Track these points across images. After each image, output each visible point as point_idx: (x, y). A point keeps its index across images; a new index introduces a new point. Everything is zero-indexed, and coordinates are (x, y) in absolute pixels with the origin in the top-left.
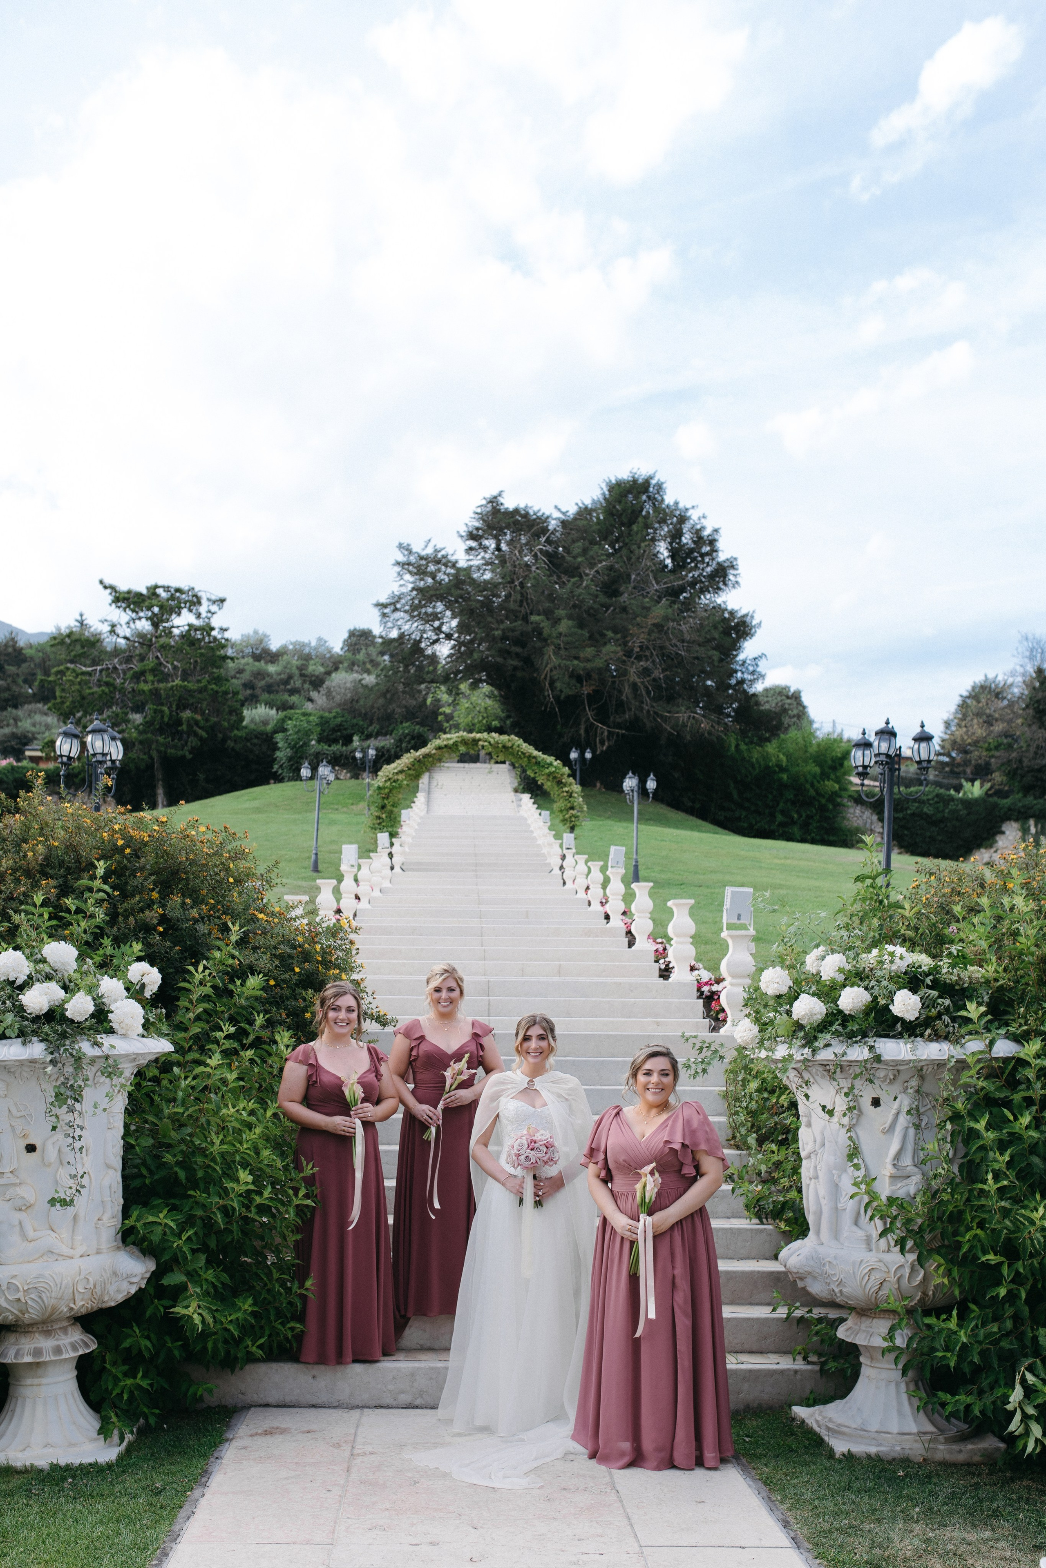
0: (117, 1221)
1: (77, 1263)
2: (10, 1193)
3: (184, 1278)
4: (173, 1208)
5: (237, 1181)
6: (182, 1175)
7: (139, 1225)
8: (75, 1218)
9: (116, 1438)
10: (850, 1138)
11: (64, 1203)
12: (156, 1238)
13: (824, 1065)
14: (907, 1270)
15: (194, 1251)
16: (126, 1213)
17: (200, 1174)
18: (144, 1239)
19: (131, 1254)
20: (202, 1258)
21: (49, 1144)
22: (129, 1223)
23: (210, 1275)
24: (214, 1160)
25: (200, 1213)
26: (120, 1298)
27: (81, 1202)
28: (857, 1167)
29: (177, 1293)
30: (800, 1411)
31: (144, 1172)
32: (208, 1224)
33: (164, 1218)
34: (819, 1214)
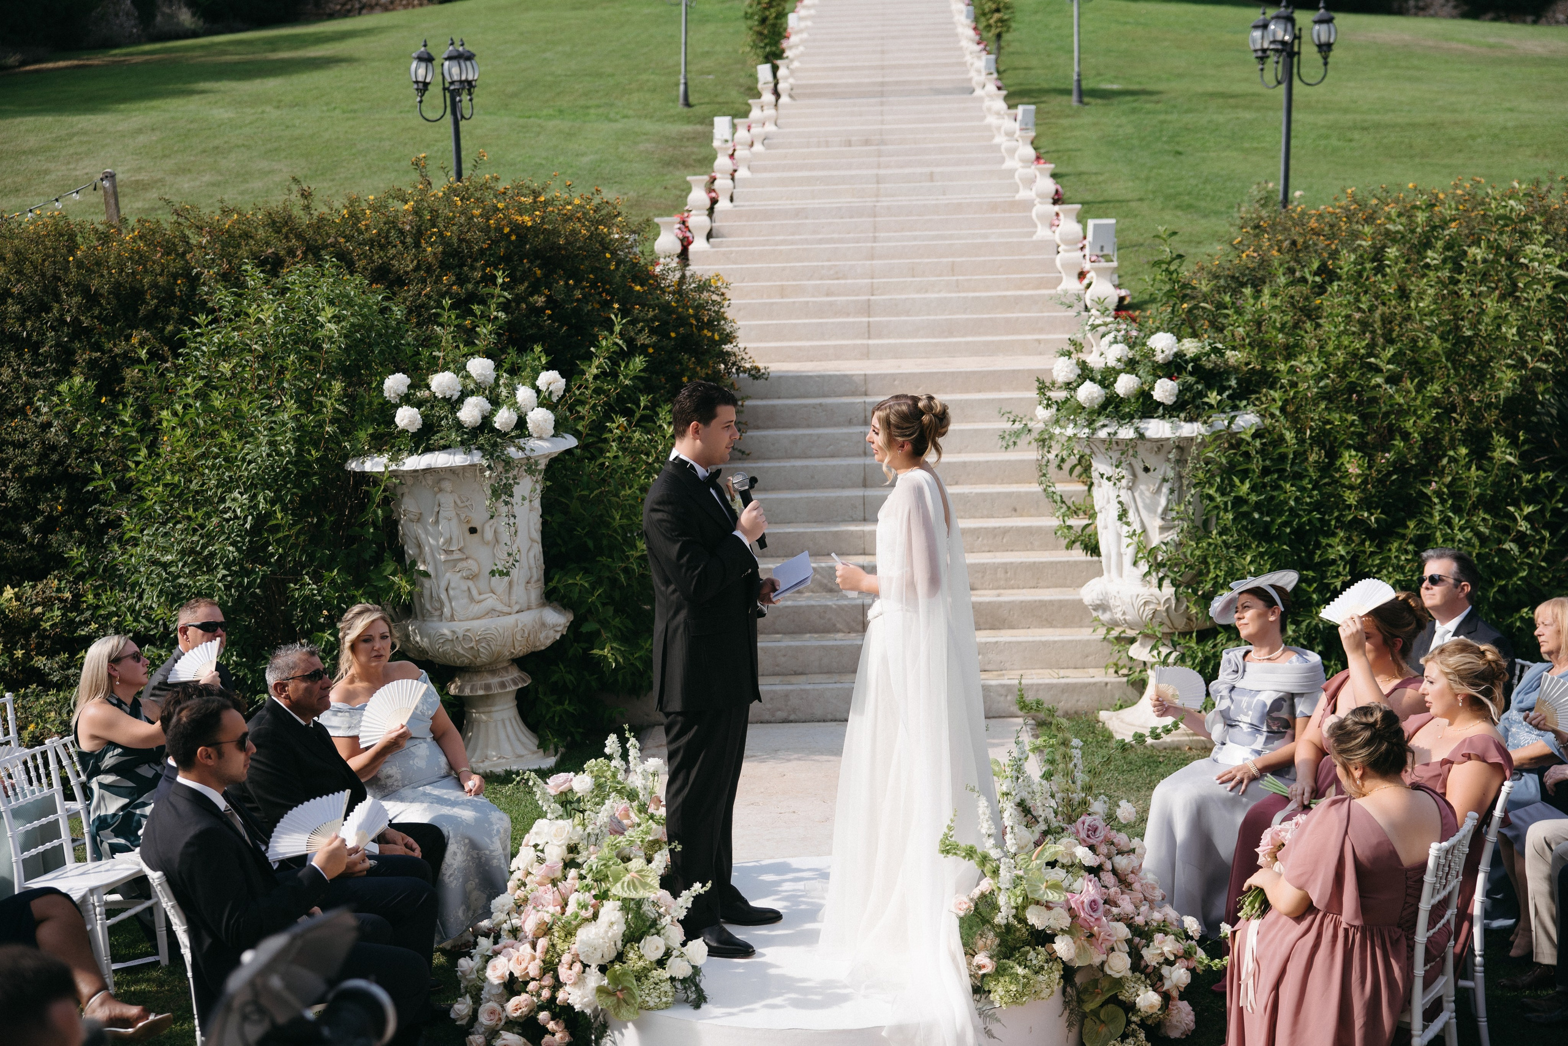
0: (541, 583)
1: (514, 617)
2: (460, 565)
3: (597, 626)
4: (586, 571)
5: (634, 547)
6: (590, 544)
7: (560, 586)
8: (510, 584)
9: (552, 751)
10: (1120, 502)
11: (501, 574)
12: (575, 596)
13: (1103, 441)
14: (1173, 602)
15: (604, 604)
16: (548, 577)
17: (605, 542)
18: (564, 597)
19: (555, 609)
20: (611, 610)
21: (487, 527)
22: (551, 585)
23: (617, 622)
24: (615, 531)
25: (607, 574)
26: (549, 643)
27: (514, 573)
28: (1128, 524)
29: (593, 639)
30: (1103, 715)
31: (559, 541)
32: (614, 581)
33: (580, 580)
34: (1109, 557)
